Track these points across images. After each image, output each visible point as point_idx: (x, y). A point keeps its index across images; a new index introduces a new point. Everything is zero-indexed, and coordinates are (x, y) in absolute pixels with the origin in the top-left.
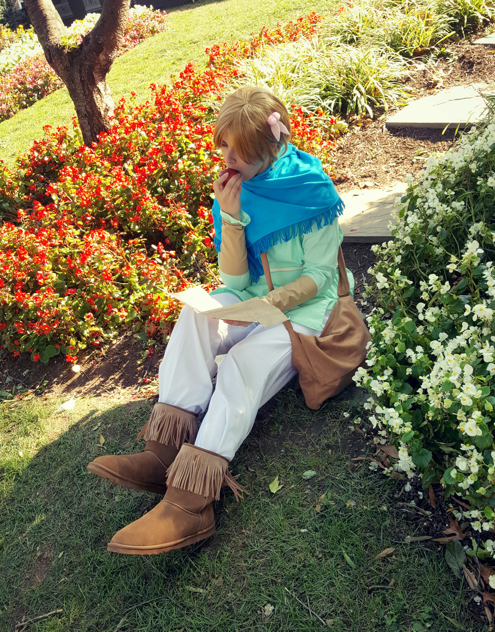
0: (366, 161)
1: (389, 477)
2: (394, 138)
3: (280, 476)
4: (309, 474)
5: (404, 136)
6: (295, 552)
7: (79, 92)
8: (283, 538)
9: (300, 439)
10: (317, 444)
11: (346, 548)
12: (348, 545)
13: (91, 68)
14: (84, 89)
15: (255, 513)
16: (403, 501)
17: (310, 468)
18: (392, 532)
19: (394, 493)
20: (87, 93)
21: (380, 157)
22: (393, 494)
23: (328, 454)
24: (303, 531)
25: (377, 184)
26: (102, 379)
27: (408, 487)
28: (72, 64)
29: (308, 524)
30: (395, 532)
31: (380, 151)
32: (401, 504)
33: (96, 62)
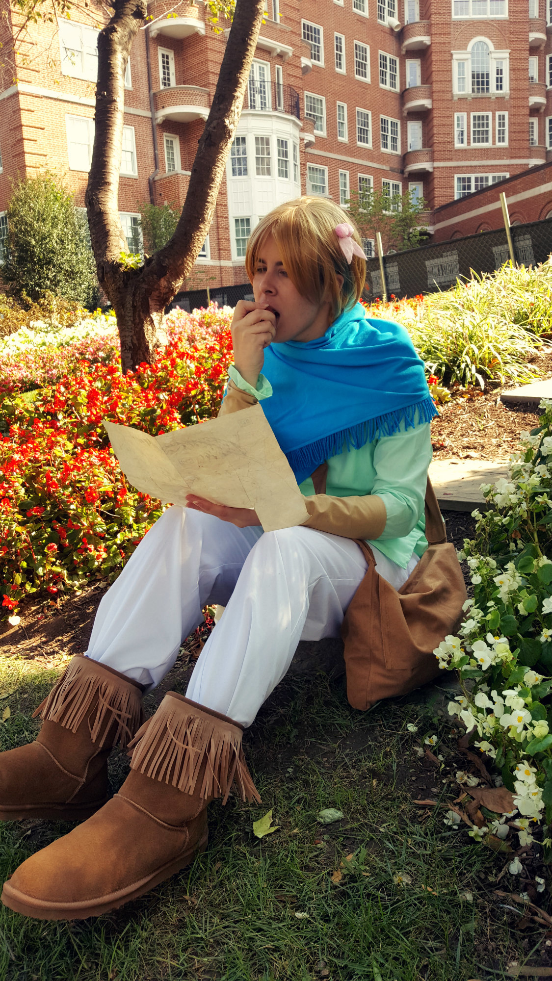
0: (471, 432)
1: (479, 842)
2: (510, 413)
3: (276, 810)
4: (330, 814)
5: (525, 412)
6: (276, 955)
7: (127, 318)
8: (259, 924)
9: (325, 755)
10: (353, 767)
11: (382, 965)
12: (386, 956)
13: (148, 292)
14: (134, 316)
15: (215, 868)
16: (506, 889)
17: (333, 805)
18: (481, 947)
19: (488, 871)
20: (137, 321)
21: (491, 430)
22: (486, 874)
23: (371, 786)
24: (299, 915)
25: (484, 455)
26: (44, 639)
27: (516, 867)
28: (126, 285)
29: (311, 905)
30: (486, 949)
31: (490, 424)
32: (501, 893)
33: (156, 287)
